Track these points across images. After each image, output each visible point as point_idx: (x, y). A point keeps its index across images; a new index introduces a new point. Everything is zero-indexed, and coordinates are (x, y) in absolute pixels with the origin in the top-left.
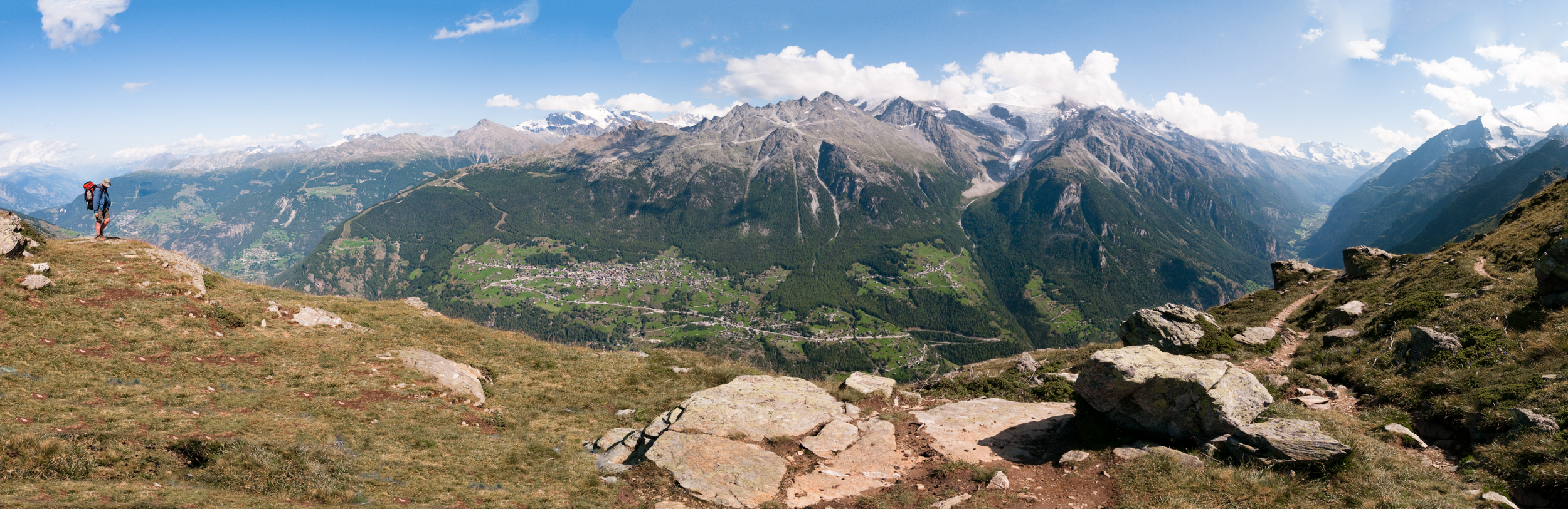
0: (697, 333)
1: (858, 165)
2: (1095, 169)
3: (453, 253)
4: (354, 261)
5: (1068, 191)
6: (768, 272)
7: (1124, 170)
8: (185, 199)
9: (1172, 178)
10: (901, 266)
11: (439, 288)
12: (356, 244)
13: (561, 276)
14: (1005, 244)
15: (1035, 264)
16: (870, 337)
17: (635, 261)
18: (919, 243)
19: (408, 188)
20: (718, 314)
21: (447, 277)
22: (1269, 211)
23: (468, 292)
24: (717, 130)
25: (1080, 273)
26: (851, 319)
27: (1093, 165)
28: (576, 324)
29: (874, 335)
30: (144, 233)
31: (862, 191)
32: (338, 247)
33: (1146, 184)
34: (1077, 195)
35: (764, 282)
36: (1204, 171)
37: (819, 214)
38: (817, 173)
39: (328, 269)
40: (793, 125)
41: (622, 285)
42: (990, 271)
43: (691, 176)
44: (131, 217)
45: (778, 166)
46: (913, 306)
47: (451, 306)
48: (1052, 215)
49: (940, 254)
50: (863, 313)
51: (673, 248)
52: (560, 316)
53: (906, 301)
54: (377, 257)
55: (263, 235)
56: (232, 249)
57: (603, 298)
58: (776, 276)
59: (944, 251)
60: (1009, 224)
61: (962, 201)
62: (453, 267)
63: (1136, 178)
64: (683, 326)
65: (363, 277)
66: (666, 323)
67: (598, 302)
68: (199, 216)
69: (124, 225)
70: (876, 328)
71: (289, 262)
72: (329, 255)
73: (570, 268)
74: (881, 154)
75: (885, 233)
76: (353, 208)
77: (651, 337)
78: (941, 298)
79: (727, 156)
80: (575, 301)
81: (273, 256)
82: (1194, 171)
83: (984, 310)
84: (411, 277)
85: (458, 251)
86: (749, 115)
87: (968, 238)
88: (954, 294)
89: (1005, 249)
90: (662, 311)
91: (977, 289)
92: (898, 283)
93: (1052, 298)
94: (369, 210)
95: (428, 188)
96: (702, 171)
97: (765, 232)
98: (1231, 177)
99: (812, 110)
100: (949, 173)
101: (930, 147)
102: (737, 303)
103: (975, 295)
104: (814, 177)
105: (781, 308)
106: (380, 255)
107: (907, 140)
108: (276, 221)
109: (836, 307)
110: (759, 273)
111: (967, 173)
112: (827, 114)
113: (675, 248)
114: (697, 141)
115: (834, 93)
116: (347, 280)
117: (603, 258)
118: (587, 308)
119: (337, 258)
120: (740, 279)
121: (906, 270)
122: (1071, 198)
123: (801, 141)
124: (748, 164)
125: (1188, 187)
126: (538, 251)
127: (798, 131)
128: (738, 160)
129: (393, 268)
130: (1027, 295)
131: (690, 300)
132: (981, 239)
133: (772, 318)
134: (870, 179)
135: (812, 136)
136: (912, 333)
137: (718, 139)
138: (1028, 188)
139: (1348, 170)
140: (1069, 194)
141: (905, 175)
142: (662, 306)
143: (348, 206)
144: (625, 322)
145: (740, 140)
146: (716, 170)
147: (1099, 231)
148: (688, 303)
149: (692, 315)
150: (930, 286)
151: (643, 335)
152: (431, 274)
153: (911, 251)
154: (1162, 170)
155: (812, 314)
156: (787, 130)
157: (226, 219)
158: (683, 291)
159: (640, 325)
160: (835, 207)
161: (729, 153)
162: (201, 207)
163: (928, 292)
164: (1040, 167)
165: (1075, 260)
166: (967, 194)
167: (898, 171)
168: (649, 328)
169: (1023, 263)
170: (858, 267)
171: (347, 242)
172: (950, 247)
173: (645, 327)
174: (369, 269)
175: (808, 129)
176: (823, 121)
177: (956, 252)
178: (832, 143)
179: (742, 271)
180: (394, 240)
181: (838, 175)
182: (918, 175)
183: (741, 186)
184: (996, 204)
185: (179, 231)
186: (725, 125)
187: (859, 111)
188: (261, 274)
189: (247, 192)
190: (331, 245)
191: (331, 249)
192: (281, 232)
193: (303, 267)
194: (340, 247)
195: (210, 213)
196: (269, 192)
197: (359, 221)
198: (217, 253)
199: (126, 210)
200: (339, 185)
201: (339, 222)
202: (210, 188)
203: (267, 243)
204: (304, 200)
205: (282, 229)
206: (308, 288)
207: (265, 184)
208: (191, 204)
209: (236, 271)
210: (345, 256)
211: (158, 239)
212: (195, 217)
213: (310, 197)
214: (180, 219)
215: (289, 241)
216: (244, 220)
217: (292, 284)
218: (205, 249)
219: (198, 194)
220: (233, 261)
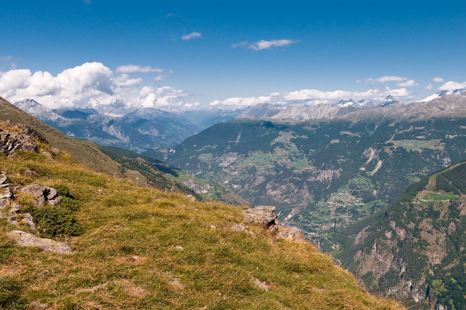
4: (437, 214)
8: (281, 145)
12: (440, 198)
30: (244, 173)
32: (422, 199)
39: (411, 218)
54: (461, 212)
55: (350, 181)
68: (292, 161)
69: (226, 165)
71: (373, 209)
72: (412, 206)
76: (440, 163)
81: (358, 202)
94: (458, 165)
108: (363, 169)
116: (429, 232)
143: (435, 160)
157: (316, 165)
162: (295, 153)
171: (431, 195)
174: (452, 223)
185: (274, 173)
188: (346, 217)
189: (337, 141)
190: (415, 195)
191: (415, 200)
192: (367, 179)
193: (386, 214)
194: (424, 198)
195: (303, 158)
196: (358, 142)
197: (445, 176)
198: (307, 195)
199: (228, 152)
200: (428, 139)
201: (425, 174)
202: (304, 137)
203: (353, 189)
204: (391, 151)
205: (368, 177)
206: (389, 235)
207: (354, 135)
208: (286, 149)
209: (323, 213)
210: (428, 207)
211: (256, 179)
212: (289, 161)
213: (397, 149)
214: (275, 162)
215: (374, 189)
216: (333, 167)
217: (373, 229)
218: (296, 190)
219: (293, 141)
220: (321, 203)
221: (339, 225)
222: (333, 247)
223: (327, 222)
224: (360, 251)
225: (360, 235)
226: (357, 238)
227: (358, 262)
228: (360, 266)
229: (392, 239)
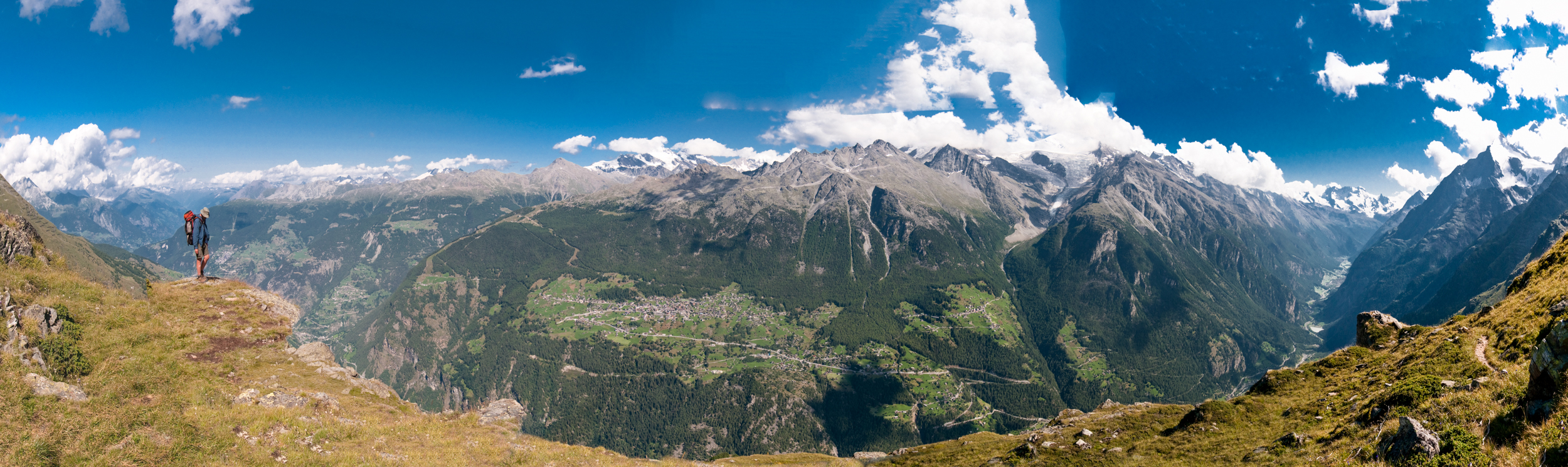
0: (755, 365)
1: (908, 209)
2: (1131, 217)
3: (528, 288)
4: (437, 298)
5: (1105, 238)
6: (822, 308)
7: (1158, 218)
8: (278, 233)
9: (1203, 227)
10: (945, 306)
11: (518, 322)
12: (438, 280)
13: (630, 310)
14: (1043, 288)
15: (1070, 310)
16: (913, 373)
17: (698, 296)
18: (963, 285)
19: (487, 223)
20: (775, 347)
21: (524, 312)
22: (1292, 266)
23: (544, 326)
24: (776, 174)
25: (1110, 321)
26: (896, 355)
27: (1128, 212)
28: (644, 356)
29: (916, 371)
30: (242, 272)
31: (912, 234)
32: (422, 283)
33: (1178, 233)
34: (1114, 242)
35: (818, 318)
36: (1233, 220)
37: (871, 254)
38: (869, 216)
39: (414, 306)
40: (847, 171)
41: (686, 318)
42: (1028, 315)
43: (751, 217)
44: (229, 254)
45: (833, 209)
46: (954, 345)
47: (529, 340)
48: (1089, 261)
49: (983, 295)
50: (907, 349)
51: (734, 284)
52: (630, 349)
53: (948, 340)
54: (459, 293)
55: (352, 271)
56: (324, 286)
57: (669, 331)
58: (830, 312)
59: (985, 293)
60: (1048, 269)
61: (1005, 246)
62: (529, 302)
63: (1169, 226)
64: (743, 358)
65: (447, 313)
66: (727, 355)
67: (664, 335)
68: (292, 252)
69: (223, 262)
70: (919, 364)
71: (377, 300)
72: (413, 292)
73: (638, 302)
74: (930, 200)
75: (932, 274)
76: (435, 244)
77: (714, 367)
78: (980, 338)
79: (785, 199)
80: (643, 334)
81: (362, 294)
82: (1224, 220)
83: (1019, 352)
84: (491, 313)
85: (533, 286)
86: (807, 161)
87: (1009, 281)
88: (992, 335)
89: (1043, 294)
90: (724, 344)
91: (1014, 331)
92: (942, 322)
93: (1082, 345)
94: (450, 245)
95: (505, 223)
96: (762, 213)
97: (820, 271)
98: (1259, 227)
99: (866, 157)
100: (993, 218)
101: (976, 193)
102: (792, 337)
103: (1013, 338)
104: (867, 220)
105: (833, 343)
106: (461, 291)
107: (954, 186)
108: (363, 256)
109: (883, 343)
110: (813, 309)
111: (1011, 218)
112: (879, 161)
113: (736, 284)
114: (758, 184)
115: (886, 141)
116: (433, 317)
117: (668, 293)
118: (654, 340)
119: (422, 295)
120: (796, 315)
121: (950, 310)
122: (1107, 245)
123: (854, 185)
124: (805, 207)
125: (1218, 237)
126: (608, 286)
127: (853, 177)
128: (796, 203)
129: (474, 303)
130: (1060, 340)
131: (749, 333)
132: (1022, 283)
133: (824, 352)
134: (919, 222)
135: (866, 181)
136: (951, 371)
137: (777, 183)
138: (1067, 234)
139: (1369, 220)
140: (1106, 240)
141: (952, 220)
142: (723, 338)
143: (430, 241)
144: (690, 354)
145: (798, 184)
146: (775, 212)
147: (1132, 280)
148: (747, 336)
149: (751, 348)
150: (971, 326)
151: (706, 366)
152: (509, 309)
153: (955, 292)
154: (1193, 218)
155: (861, 349)
156: (842, 176)
157: (317, 254)
158: (742, 325)
159: (704, 357)
160: (886, 248)
161: (787, 196)
162: (293, 242)
163: (969, 332)
164: (1079, 213)
165: (1107, 308)
166: (1010, 239)
167: (946, 216)
168: (712, 359)
169: (1058, 308)
170: (905, 305)
171: (430, 278)
172: (992, 289)
173: (708, 358)
174: (451, 305)
175: (862, 174)
176: (876, 167)
177: (997, 295)
178: (884, 188)
179: (797, 307)
180: (473, 276)
181: (889, 218)
182: (964, 220)
183: (798, 227)
184: (1037, 249)
185: (273, 269)
186: (784, 170)
187: (909, 158)
188: (352, 313)
189: (336, 225)
190: (415, 281)
191: (416, 285)
192: (368, 267)
193: (391, 304)
194: (424, 283)
195: (302, 248)
196: (357, 225)
197: (441, 256)
198: (310, 292)
199: (223, 245)
200: (422, 219)
201: (422, 257)
202: (302, 221)
203: (355, 280)
204: (389, 234)
205: (369, 265)
206: (396, 326)
207: (352, 217)
208: (285, 238)
209: (329, 311)
210: (428, 292)
211: (255, 277)
212: (288, 252)
213: (395, 231)
214: (274, 254)
215: (376, 277)
216: (333, 256)
217: (381, 323)
218: (299, 288)
219: (291, 227)
220: (326, 300)
221: (347, 324)
222: (346, 350)
223: (335, 321)
224: (373, 349)
225: (369, 332)
226: (367, 335)
227: (373, 362)
228: (375, 365)
229: (400, 330)
